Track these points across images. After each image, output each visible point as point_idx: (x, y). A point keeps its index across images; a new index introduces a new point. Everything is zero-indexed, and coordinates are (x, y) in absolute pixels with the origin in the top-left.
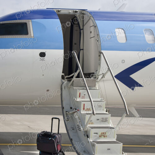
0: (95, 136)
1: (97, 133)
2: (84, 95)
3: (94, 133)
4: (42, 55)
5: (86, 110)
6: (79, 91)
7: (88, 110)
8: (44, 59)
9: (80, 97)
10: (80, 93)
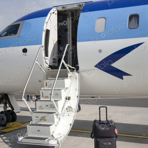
0: (36, 119)
1: (38, 117)
2: (51, 84)
3: (36, 117)
4: (25, 51)
5: (45, 98)
6: (45, 81)
7: (47, 97)
8: (27, 55)
9: (47, 86)
10: (46, 83)
